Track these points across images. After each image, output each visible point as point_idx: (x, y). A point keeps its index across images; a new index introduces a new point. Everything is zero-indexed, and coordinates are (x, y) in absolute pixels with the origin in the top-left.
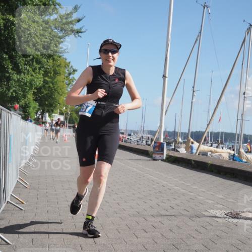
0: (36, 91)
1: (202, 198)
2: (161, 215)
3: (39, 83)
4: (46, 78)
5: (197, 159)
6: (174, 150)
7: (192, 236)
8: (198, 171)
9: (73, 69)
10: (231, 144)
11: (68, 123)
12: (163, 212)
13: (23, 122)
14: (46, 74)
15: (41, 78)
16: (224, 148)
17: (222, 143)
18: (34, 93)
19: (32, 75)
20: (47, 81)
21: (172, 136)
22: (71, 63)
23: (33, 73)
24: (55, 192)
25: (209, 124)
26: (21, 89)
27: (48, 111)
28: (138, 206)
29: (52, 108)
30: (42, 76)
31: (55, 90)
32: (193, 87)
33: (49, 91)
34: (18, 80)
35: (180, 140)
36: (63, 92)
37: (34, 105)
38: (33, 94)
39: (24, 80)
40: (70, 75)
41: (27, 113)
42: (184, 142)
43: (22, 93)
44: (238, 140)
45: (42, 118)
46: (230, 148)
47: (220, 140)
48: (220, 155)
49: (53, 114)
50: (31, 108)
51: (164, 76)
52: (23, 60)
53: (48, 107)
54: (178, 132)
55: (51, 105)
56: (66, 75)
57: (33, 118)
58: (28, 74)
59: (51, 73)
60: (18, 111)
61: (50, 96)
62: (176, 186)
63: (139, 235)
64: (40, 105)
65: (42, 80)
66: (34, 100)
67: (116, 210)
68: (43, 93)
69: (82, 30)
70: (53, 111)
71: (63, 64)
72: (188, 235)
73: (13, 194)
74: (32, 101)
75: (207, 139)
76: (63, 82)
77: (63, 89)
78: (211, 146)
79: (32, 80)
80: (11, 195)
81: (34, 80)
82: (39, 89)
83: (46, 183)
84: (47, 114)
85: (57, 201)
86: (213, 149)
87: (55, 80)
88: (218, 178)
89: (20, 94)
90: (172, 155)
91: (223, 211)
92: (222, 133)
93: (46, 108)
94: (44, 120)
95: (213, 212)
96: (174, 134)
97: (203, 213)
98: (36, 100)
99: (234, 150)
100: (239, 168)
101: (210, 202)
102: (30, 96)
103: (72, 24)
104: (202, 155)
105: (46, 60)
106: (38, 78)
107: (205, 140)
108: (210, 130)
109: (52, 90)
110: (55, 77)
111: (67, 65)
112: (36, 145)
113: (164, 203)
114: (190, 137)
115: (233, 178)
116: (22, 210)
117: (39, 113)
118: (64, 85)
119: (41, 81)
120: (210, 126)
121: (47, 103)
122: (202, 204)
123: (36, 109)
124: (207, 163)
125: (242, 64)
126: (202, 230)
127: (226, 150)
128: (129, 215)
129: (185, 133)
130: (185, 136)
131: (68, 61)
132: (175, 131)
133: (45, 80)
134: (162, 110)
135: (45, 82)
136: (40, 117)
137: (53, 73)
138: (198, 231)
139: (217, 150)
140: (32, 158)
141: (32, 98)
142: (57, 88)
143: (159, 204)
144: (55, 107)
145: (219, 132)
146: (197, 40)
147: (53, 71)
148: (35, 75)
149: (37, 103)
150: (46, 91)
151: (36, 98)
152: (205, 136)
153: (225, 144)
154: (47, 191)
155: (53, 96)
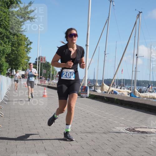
0: (7, 56)
1: (111, 120)
2: (86, 131)
3: (9, 51)
4: (13, 48)
5: (108, 96)
7: (105, 144)
8: (109, 104)
9: (30, 42)
10: (129, 87)
12: (88, 130)
14: (13, 45)
16: (125, 89)
17: (123, 86)
18: (6, 58)
19: (4, 46)
20: (14, 49)
21: (92, 83)
22: (29, 39)
23: (5, 45)
24: (20, 119)
25: (115, 74)
27: (15, 68)
30: (10, 47)
31: (19, 55)
32: (105, 52)
33: (15, 56)
35: (98, 84)
37: (6, 65)
40: (28, 46)
41: (2, 70)
42: (100, 86)
44: (133, 84)
46: (128, 89)
47: (122, 84)
48: (122, 93)
49: (18, 70)
50: (4, 67)
53: (14, 66)
54: (96, 80)
55: (16, 65)
56: (26, 46)
57: (6, 73)
58: (1, 45)
61: (16, 59)
62: (95, 113)
63: (73, 144)
64: (10, 65)
65: (11, 49)
67: (58, 129)
68: (11, 57)
70: (18, 68)
71: (23, 39)
72: (103, 143)
74: (4, 63)
75: (114, 83)
76: (24, 50)
77: (24, 55)
78: (117, 88)
81: (5, 49)
82: (9, 55)
83: (14, 113)
84: (14, 70)
85: (21, 124)
87: (19, 49)
88: (121, 108)
90: (93, 94)
91: (124, 128)
92: (123, 80)
94: (12, 74)
95: (118, 129)
96: (94, 81)
97: (113, 129)
98: (7, 62)
99: (131, 90)
100: (134, 101)
101: (116, 122)
103: (28, 13)
105: (12, 37)
106: (8, 48)
108: (116, 78)
109: (17, 55)
110: (19, 47)
111: (26, 39)
112: (8, 90)
113: (88, 124)
114: (103, 83)
115: (130, 107)
117: (9, 70)
118: (24, 52)
120: (116, 76)
121: (14, 63)
122: (111, 124)
123: (7, 67)
124: (114, 99)
125: (135, 37)
126: (111, 140)
127: (126, 90)
129: (100, 81)
131: (26, 37)
132: (94, 79)
133: (12, 49)
134: (86, 66)
135: (12, 50)
136: (10, 72)
137: (17, 45)
138: (109, 141)
139: (121, 90)
140: (5, 98)
141: (4, 60)
142: (20, 54)
143: (85, 124)
144: (19, 66)
145: (121, 79)
146: (106, 22)
147: (17, 43)
148: (6, 46)
149: (8, 64)
150: (13, 56)
151: (7, 60)
152: (113, 82)
153: (125, 86)
154: (15, 118)
155: (18, 59)
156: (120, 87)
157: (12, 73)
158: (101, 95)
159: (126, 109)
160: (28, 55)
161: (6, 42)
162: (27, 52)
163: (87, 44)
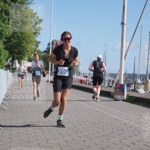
0: (6, 40)
3: (9, 33)
6: (134, 90)
18: (5, 43)
21: (131, 78)
24: (27, 132)
27: (18, 58)
28: (102, 143)
29: (21, 55)
31: (23, 39)
33: (17, 39)
35: (139, 81)
36: (31, 41)
37: (6, 53)
38: (3, 43)
42: (143, 84)
45: (12, 65)
49: (22, 61)
50: (2, 56)
51: (123, 23)
53: (17, 55)
54: (137, 74)
55: (20, 53)
57: (4, 65)
61: (19, 44)
62: (136, 124)
64: (10, 53)
65: (11, 30)
66: (4, 49)
67: (82, 147)
68: (12, 42)
70: (22, 58)
74: (3, 50)
77: (30, 38)
81: (4, 31)
82: (9, 39)
84: (17, 61)
85: (28, 140)
90: (132, 95)
93: (15, 55)
94: (14, 67)
96: (134, 76)
98: (6, 48)
109: (21, 39)
112: (8, 89)
114: (148, 78)
117: (9, 60)
121: (16, 51)
123: (7, 57)
129: (143, 75)
132: (134, 74)
134: (122, 54)
136: (11, 64)
140: (4, 102)
141: (2, 47)
144: (24, 54)
148: (4, 26)
150: (15, 40)
154: (19, 131)
155: (22, 45)
157: (14, 65)
158: (144, 97)
160: (36, 38)
162: (35, 34)
163: (124, 22)
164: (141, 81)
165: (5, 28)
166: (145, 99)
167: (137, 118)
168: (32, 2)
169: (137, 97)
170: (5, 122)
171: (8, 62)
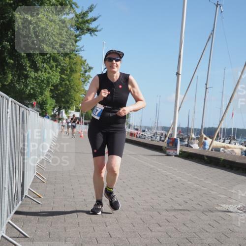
0: (52, 88)
1: (214, 192)
2: (175, 210)
3: (56, 81)
4: (63, 76)
5: (210, 155)
6: (188, 145)
7: (205, 230)
8: (211, 167)
9: (89, 67)
10: (243, 140)
11: (83, 120)
12: (177, 207)
13: (40, 119)
14: (62, 71)
15: (58, 76)
16: (236, 144)
17: (234, 139)
18: (51, 91)
19: (49, 73)
20: (63, 78)
21: (185, 132)
22: (87, 62)
23: (50, 71)
24: (72, 187)
25: (222, 120)
26: (38, 86)
27: (64, 108)
28: (152, 200)
29: (68, 105)
30: (58, 74)
31: (71, 87)
32: (206, 84)
33: (65, 88)
34: (36, 78)
35: (193, 136)
36: (79, 89)
37: (51, 102)
39: (41, 78)
40: (85, 73)
41: (44, 109)
42: (197, 138)
43: (39, 90)
45: (59, 114)
46: (242, 144)
47: (232, 136)
48: (233, 151)
49: (69, 111)
50: (48, 105)
51: (178, 74)
52: (40, 58)
53: (64, 104)
54: (191, 129)
55: (67, 102)
56: (82, 73)
57: (50, 115)
58: (45, 72)
59: (67, 71)
60: (36, 108)
61: (66, 93)
62: (189, 181)
63: (154, 228)
64: (57, 102)
65: (59, 77)
66: (51, 97)
67: (130, 204)
68: (60, 90)
69: (98, 29)
70: (69, 108)
71: (79, 62)
72: (201, 229)
73: (31, 189)
74: (49, 98)
75: (220, 135)
76: (79, 79)
77: (79, 87)
78: (224, 142)
79: (49, 78)
80: (29, 189)
81: (51, 78)
82: (56, 87)
83: (63, 178)
84: (64, 111)
85: (73, 195)
86: (225, 144)
87: (72, 78)
88: (231, 173)
89: (38, 91)
90: (186, 150)
91: (235, 206)
92: (234, 129)
93: (62, 104)
95: (225, 207)
96: (188, 130)
97: (216, 208)
98: (52, 97)
101: (223, 196)
102: (47, 93)
103: (88, 23)
104: (215, 150)
105: (62, 58)
106: (55, 76)
107: (218, 136)
108: (222, 126)
109: (68, 87)
110: (71, 75)
111: (83, 63)
112: (53, 141)
113: (178, 197)
114: (203, 133)
116: (39, 204)
117: (56, 109)
118: (80, 82)
119: (57, 78)
120: (222, 122)
121: (63, 100)
122: (214, 198)
123: (53, 106)
124: (220, 159)
126: (215, 224)
127: (238, 145)
128: (143, 209)
129: (198, 130)
130: (198, 132)
131: (83, 59)
132: (188, 128)
133: (61, 77)
134: (176, 106)
135: (62, 79)
136: (57, 113)
137: (69, 71)
138: (211, 225)
139: (230, 145)
140: (49, 154)
141: (49, 95)
142: (74, 85)
143: (173, 198)
144: (71, 104)
145: (231, 129)
146: (209, 38)
147: (70, 68)
148: (52, 73)
149: (54, 100)
150: (63, 88)
151: (53, 95)
152: (217, 132)
153: (237, 139)
154: (63, 185)
155: (70, 93)
156: (229, 141)
157: (60, 115)
158: (198, 152)
159: (238, 175)
160: (85, 87)
161: (52, 66)
162: (84, 83)
163: (179, 72)
164: (195, 135)
165: (52, 75)
166: (200, 155)
167: (190, 175)
168: (82, 49)
169: (191, 153)
170: (49, 175)
171: (55, 112)
